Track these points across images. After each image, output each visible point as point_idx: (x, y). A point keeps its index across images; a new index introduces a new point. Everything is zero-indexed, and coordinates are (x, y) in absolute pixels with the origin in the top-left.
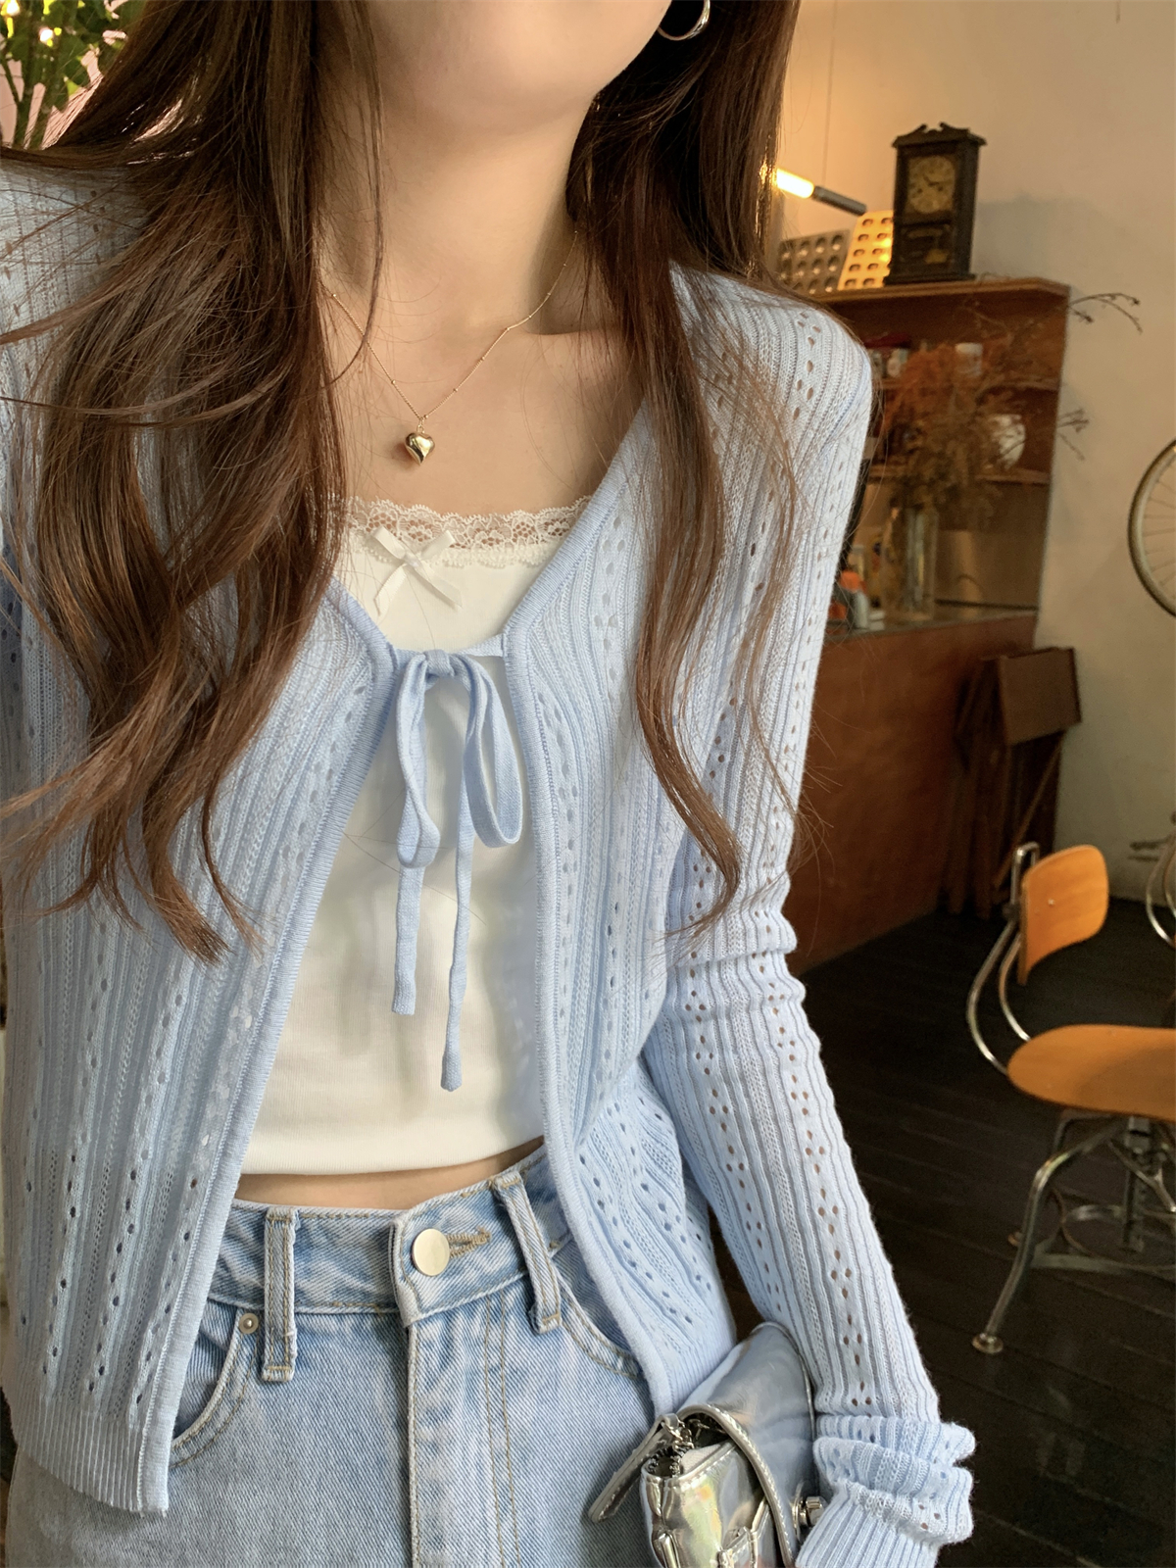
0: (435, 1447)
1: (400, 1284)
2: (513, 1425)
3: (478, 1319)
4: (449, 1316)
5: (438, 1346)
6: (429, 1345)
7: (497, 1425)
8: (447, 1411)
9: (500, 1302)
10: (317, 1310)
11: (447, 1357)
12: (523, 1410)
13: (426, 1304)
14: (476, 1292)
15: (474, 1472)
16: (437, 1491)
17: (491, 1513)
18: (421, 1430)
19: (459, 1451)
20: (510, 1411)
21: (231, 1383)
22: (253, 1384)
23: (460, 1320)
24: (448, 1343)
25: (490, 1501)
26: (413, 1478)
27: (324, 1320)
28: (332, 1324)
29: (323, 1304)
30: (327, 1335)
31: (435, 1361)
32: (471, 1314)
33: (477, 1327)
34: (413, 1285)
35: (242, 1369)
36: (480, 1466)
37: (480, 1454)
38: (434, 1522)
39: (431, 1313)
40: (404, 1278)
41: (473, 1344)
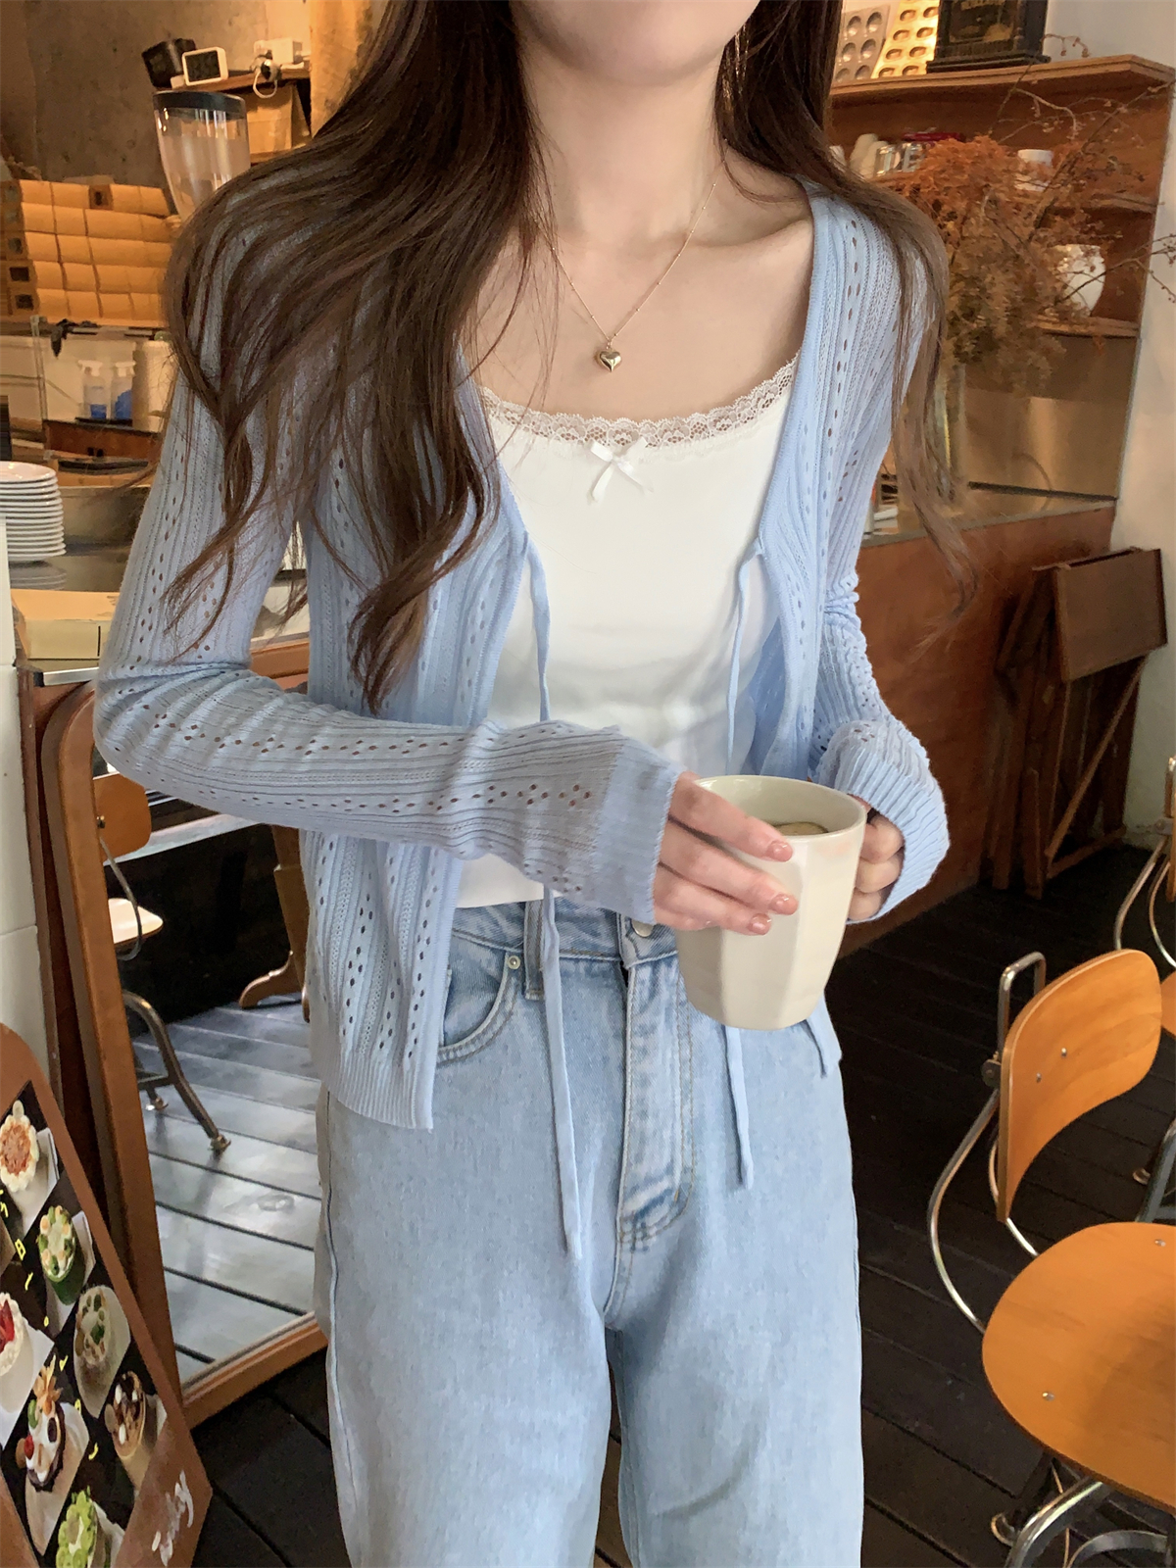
0: (644, 1051)
1: (626, 941)
2: (695, 1042)
3: (674, 969)
4: (655, 965)
5: (648, 984)
6: (643, 982)
7: (685, 1041)
8: (654, 1028)
11: (653, 992)
12: (701, 1032)
13: (642, 954)
14: (673, 951)
15: (669, 1070)
16: (645, 1082)
17: (678, 1098)
18: (635, 1041)
19: (660, 1055)
20: (692, 1032)
21: (504, 1001)
22: (520, 1002)
23: (663, 968)
24: (654, 982)
25: (678, 1091)
26: (629, 1070)
27: (565, 962)
28: (571, 966)
29: (565, 951)
30: (567, 973)
31: (646, 994)
32: (669, 965)
33: (673, 974)
34: (632, 943)
35: (511, 993)
36: (672, 1067)
37: (673, 1059)
38: (642, 1101)
39: (644, 961)
40: (627, 935)
41: (670, 985)
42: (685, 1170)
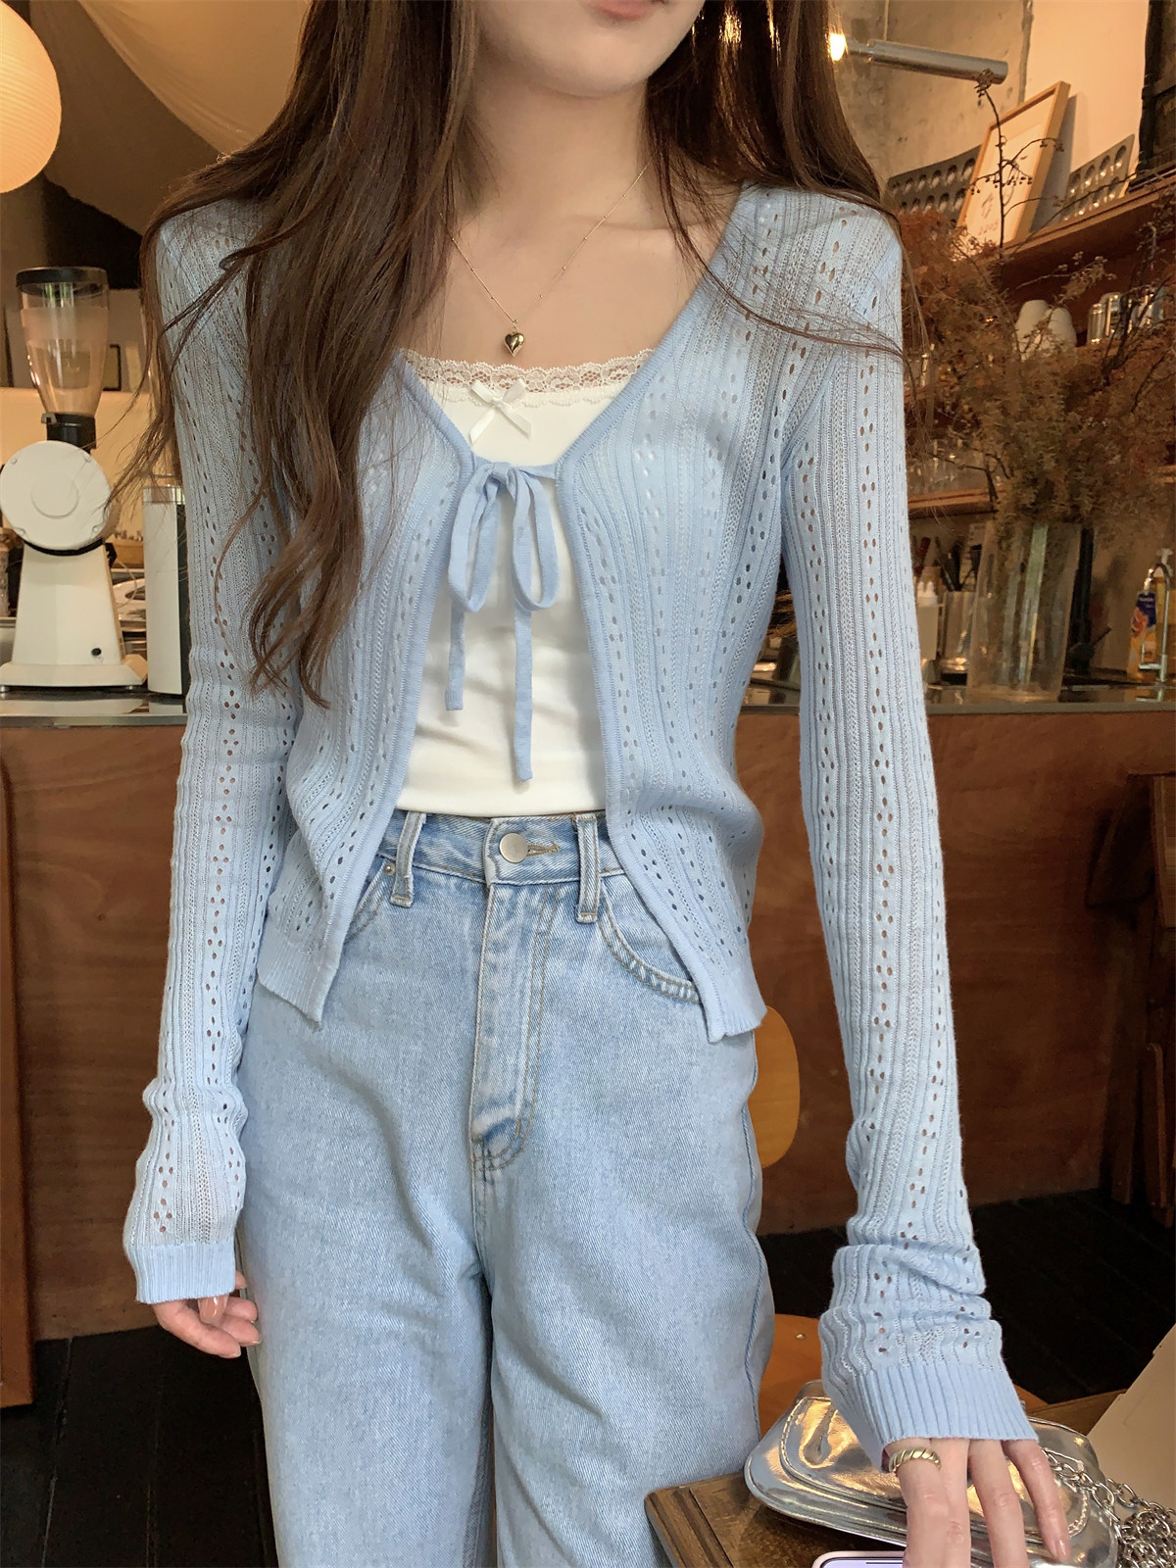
0: (495, 968)
1: (488, 859)
2: (548, 975)
3: (537, 897)
4: (517, 888)
5: (506, 904)
6: (501, 902)
7: (539, 971)
8: (505, 947)
9: (555, 890)
10: (433, 869)
11: (510, 915)
12: (556, 966)
13: (501, 876)
14: (539, 877)
15: (518, 995)
16: (493, 997)
17: (525, 1027)
18: (488, 954)
19: (510, 976)
20: (547, 964)
21: (370, 901)
22: (385, 904)
23: (524, 893)
25: (526, 1020)
26: (481, 984)
27: (437, 876)
28: (442, 880)
29: (439, 866)
30: (439, 886)
31: (503, 914)
32: (533, 892)
33: (536, 900)
34: (496, 862)
35: (378, 895)
36: (522, 992)
37: (523, 986)
38: (491, 1018)
39: (504, 882)
40: (490, 856)
41: (531, 912)
42: (526, 1104)
